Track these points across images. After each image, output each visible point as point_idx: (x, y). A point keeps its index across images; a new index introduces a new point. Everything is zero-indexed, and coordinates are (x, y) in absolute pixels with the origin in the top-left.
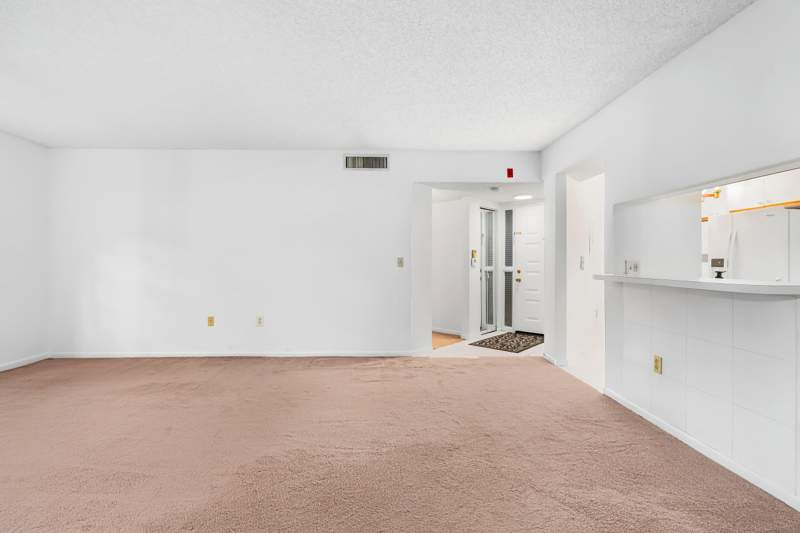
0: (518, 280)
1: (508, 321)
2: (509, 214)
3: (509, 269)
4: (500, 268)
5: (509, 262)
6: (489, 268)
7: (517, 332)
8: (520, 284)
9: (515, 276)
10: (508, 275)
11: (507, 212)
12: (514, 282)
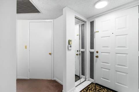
0: (97, 57)
1: (92, 76)
2: (92, 23)
3: (92, 50)
4: (88, 50)
5: (92, 47)
6: (82, 50)
7: (96, 84)
8: (98, 59)
9: (95, 54)
10: (92, 54)
11: (91, 22)
12: (95, 58)
